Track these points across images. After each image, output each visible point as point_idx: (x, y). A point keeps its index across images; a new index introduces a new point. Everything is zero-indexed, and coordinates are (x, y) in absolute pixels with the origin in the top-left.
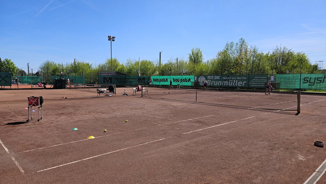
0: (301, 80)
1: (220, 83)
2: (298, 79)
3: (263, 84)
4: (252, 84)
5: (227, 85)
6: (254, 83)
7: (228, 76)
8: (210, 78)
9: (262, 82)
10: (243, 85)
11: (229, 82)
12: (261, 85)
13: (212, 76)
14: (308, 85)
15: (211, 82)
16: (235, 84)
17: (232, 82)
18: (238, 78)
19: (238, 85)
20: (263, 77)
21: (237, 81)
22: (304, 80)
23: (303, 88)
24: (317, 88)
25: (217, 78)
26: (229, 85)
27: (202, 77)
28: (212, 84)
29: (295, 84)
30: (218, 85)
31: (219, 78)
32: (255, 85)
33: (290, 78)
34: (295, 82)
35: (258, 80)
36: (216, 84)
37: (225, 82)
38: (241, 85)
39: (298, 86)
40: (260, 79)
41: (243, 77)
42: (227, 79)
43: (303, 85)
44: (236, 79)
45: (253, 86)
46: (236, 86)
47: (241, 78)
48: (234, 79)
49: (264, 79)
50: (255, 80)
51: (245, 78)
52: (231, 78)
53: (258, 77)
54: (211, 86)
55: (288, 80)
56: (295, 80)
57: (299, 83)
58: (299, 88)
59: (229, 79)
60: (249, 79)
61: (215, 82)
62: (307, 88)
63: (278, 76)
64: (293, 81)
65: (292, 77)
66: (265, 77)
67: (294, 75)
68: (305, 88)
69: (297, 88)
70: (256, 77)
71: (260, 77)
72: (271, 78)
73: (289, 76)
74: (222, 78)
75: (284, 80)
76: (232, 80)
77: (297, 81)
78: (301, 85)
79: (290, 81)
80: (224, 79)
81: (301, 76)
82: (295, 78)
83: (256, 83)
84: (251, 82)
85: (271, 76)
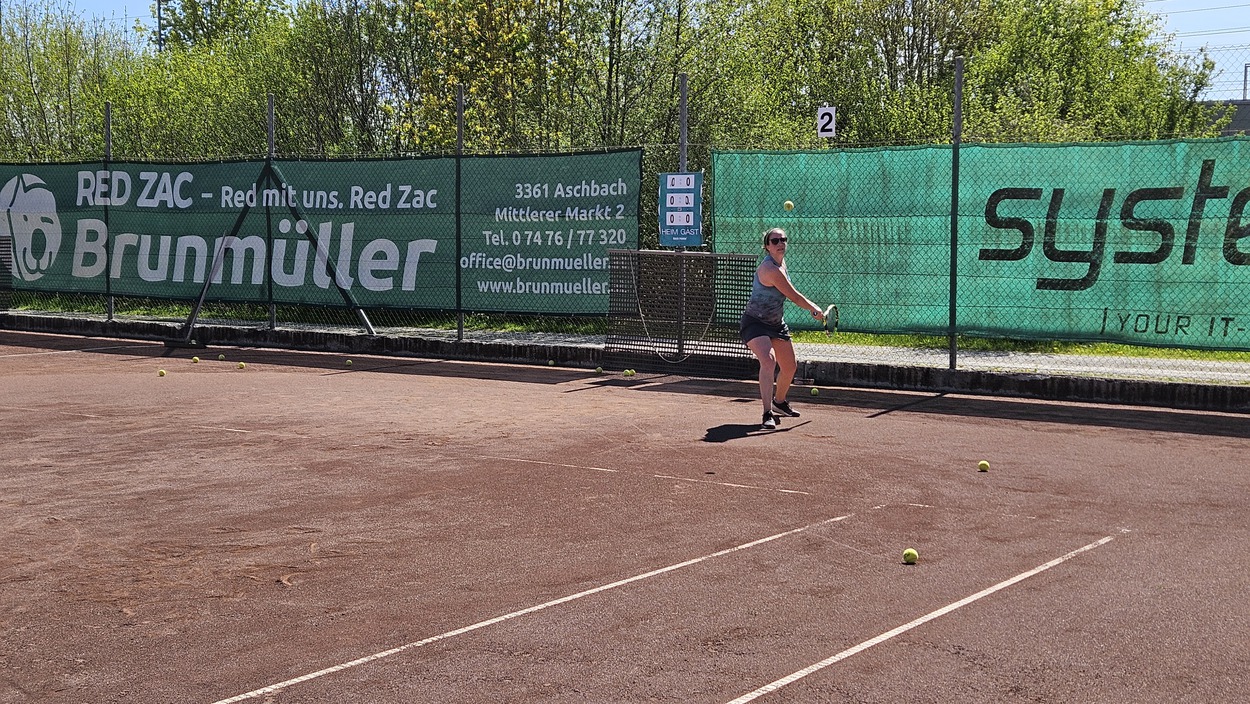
0: (964, 222)
1: (191, 253)
2: (929, 211)
3: (594, 274)
4: (499, 275)
5: (258, 278)
6: (508, 263)
7: (268, 178)
8: (100, 201)
9: (586, 248)
10: (409, 284)
11: (280, 245)
12: (576, 288)
13: (118, 175)
14: (1030, 284)
15: (109, 247)
16: (331, 271)
17: (303, 246)
18: (358, 197)
19: (357, 284)
20: (592, 190)
21: (348, 229)
22: (993, 220)
23: (985, 322)
24: (1123, 323)
25: (159, 196)
26: (280, 278)
27: (30, 179)
28: (115, 273)
29: (899, 270)
30: (179, 276)
31: (186, 190)
32: (522, 287)
33: (852, 202)
34: (904, 242)
35: (543, 226)
36: (153, 265)
37: (239, 245)
38: (387, 284)
39: (930, 301)
40: (560, 205)
41: (401, 188)
42: (253, 205)
43: (979, 280)
44: (341, 206)
45: (501, 289)
46: (343, 292)
47: (389, 198)
48: (324, 206)
49: (598, 214)
50: (517, 216)
51: (424, 199)
52: (292, 192)
53: (546, 187)
54: (112, 290)
55: (834, 220)
56: (901, 219)
57: (944, 261)
58: (939, 316)
59: (270, 204)
60: (458, 215)
61: (147, 239)
62: (1026, 323)
63: (736, 171)
64: (882, 237)
65: (872, 182)
66: (606, 186)
67: (886, 156)
68: (1008, 317)
69: (918, 316)
70: (529, 185)
71: (559, 191)
72: (669, 196)
73: (843, 170)
74: (210, 195)
75: (790, 220)
76: (298, 219)
77: (915, 235)
78: (964, 280)
79: (855, 228)
80: (231, 206)
81: (961, 169)
82: (899, 198)
83: (531, 263)
84: (480, 246)
85: (670, 178)
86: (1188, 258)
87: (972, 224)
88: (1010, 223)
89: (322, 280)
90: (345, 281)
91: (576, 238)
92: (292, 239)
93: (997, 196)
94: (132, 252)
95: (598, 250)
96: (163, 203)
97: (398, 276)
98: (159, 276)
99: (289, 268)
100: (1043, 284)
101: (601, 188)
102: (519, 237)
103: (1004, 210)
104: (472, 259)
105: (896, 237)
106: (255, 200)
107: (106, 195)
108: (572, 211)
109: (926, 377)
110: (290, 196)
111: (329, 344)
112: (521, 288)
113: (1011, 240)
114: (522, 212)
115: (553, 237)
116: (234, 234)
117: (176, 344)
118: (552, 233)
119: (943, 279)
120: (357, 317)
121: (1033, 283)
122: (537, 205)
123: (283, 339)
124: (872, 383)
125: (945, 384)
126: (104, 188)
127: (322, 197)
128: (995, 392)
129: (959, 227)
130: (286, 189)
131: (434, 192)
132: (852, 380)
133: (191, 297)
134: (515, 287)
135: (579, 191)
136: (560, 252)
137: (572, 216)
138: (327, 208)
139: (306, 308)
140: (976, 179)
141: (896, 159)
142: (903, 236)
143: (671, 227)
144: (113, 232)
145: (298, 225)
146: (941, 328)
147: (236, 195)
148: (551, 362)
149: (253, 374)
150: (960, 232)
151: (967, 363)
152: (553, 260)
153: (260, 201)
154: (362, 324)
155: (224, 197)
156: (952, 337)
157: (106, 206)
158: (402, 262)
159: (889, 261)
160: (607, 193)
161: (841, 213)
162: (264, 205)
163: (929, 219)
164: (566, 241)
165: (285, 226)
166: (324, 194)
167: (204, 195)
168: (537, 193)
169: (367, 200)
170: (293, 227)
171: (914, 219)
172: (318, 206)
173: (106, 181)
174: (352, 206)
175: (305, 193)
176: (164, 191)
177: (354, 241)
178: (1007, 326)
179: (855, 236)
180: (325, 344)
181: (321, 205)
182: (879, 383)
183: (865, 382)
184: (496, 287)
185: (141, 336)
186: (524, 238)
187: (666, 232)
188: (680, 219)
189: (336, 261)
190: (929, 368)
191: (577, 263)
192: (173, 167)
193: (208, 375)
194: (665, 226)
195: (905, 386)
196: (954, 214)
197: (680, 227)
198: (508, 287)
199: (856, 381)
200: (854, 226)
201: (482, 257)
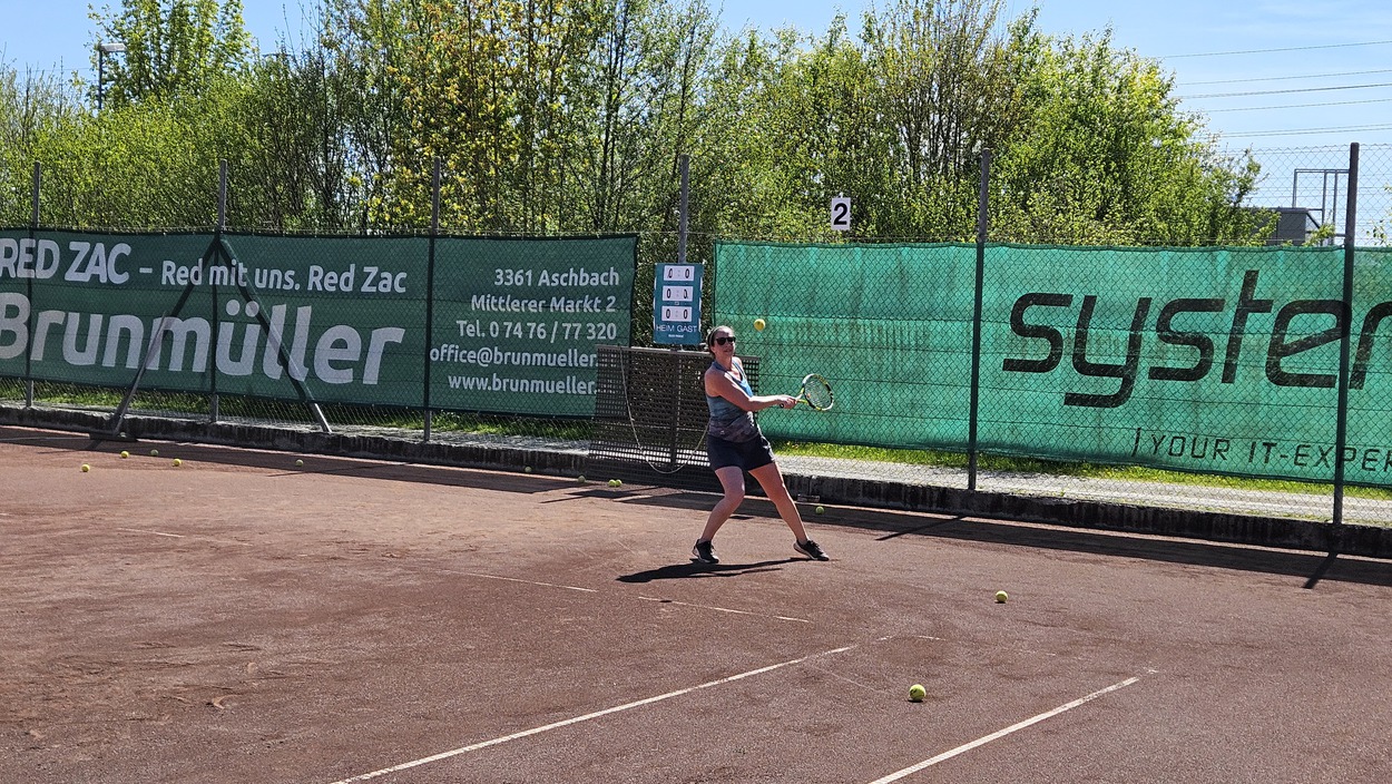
0: (988, 329)
1: (125, 335)
2: (949, 316)
3: (581, 373)
4: (473, 370)
5: (200, 365)
6: (484, 357)
7: (217, 254)
8: (23, 273)
9: (571, 343)
10: (371, 376)
11: (227, 329)
12: (560, 387)
13: (45, 244)
14: (1057, 399)
15: (31, 324)
16: (283, 360)
17: (253, 331)
18: (318, 278)
19: (312, 375)
20: (582, 279)
21: (304, 314)
22: (1019, 327)
23: (1007, 438)
24: (1157, 444)
25: (91, 269)
26: (225, 365)
28: (37, 354)
29: (916, 379)
30: (110, 361)
31: (122, 264)
32: (498, 384)
33: (866, 302)
34: (922, 348)
35: (524, 318)
36: (81, 347)
37: (179, 327)
38: (346, 376)
39: (949, 413)
40: (545, 294)
41: (366, 269)
42: (199, 283)
43: (1002, 393)
44: (297, 287)
45: (475, 386)
46: (296, 383)
47: (352, 279)
48: (278, 287)
49: (587, 305)
50: (496, 305)
51: (392, 282)
52: (242, 270)
53: (529, 273)
54: (32, 374)
55: (846, 321)
56: (919, 323)
57: (964, 371)
58: (958, 430)
59: (218, 283)
60: (429, 301)
61: (75, 318)
62: (1052, 442)
63: (740, 264)
64: (899, 342)
65: (889, 281)
66: (597, 275)
67: (904, 253)
68: (1033, 433)
69: (935, 431)
70: (510, 271)
71: (544, 279)
72: (665, 288)
73: (858, 267)
74: (149, 271)
75: (797, 320)
76: (249, 300)
77: (935, 341)
78: (987, 392)
79: (869, 331)
80: (173, 283)
81: (985, 270)
82: (917, 300)
83: (510, 358)
84: (453, 336)
85: (667, 268)
86: (1228, 376)
87: (996, 330)
88: (1038, 332)
89: (273, 370)
90: (299, 372)
91: (561, 331)
92: (241, 322)
93: (1025, 301)
94: (57, 332)
95: (585, 346)
96: (95, 278)
97: (358, 367)
98: (88, 358)
99: (236, 353)
100: (1072, 399)
101: (591, 277)
102: (497, 329)
103: (1032, 316)
104: (443, 351)
105: (913, 343)
106: (200, 277)
107: (30, 266)
108: (558, 302)
109: (942, 497)
110: (240, 275)
111: (277, 442)
112: (497, 386)
113: (1038, 350)
114: (501, 300)
115: (536, 329)
116: (175, 315)
117: (103, 436)
118: (534, 324)
119: (963, 390)
120: (311, 411)
121: (1060, 398)
122: (518, 293)
123: (226, 434)
124: (883, 503)
125: (963, 506)
126: (28, 258)
127: (276, 277)
128: (1018, 517)
129: (982, 334)
130: (237, 267)
131: (403, 275)
132: (861, 499)
133: (123, 385)
134: (490, 384)
135: (566, 280)
136: (543, 347)
137: (557, 307)
138: (282, 289)
139: (255, 401)
140: (1002, 282)
141: (915, 257)
142: (921, 342)
143: (666, 323)
144: (37, 306)
145: (248, 307)
146: (961, 444)
147: (179, 271)
148: (528, 469)
149: (190, 473)
150: (983, 339)
151: (988, 484)
152: (534, 355)
153: (206, 279)
154: (317, 420)
155: (165, 274)
156: (972, 454)
157: (29, 279)
158: (365, 352)
159: (905, 368)
160: (597, 283)
161: (854, 314)
162: (211, 283)
163: (949, 324)
164: (549, 334)
165: (233, 307)
166: (279, 273)
167: (142, 270)
168: (519, 280)
169: (327, 281)
170: (243, 310)
171: (934, 323)
172: (271, 286)
173: (30, 251)
174: (310, 288)
175: (258, 271)
176: (97, 264)
177: (312, 327)
178: (1031, 445)
179: (869, 340)
180: (273, 441)
181: (275, 285)
182: (891, 503)
183: (875, 501)
184: (469, 383)
185: (63, 426)
186: (503, 330)
187: (661, 328)
188: (677, 314)
189: (290, 349)
190: (945, 488)
191: (561, 360)
192: (110, 239)
193: (138, 473)
194: (660, 322)
195: (919, 506)
196: (977, 319)
197: (676, 324)
198: (482, 384)
199: (866, 500)
200: (867, 329)
201: (454, 349)
